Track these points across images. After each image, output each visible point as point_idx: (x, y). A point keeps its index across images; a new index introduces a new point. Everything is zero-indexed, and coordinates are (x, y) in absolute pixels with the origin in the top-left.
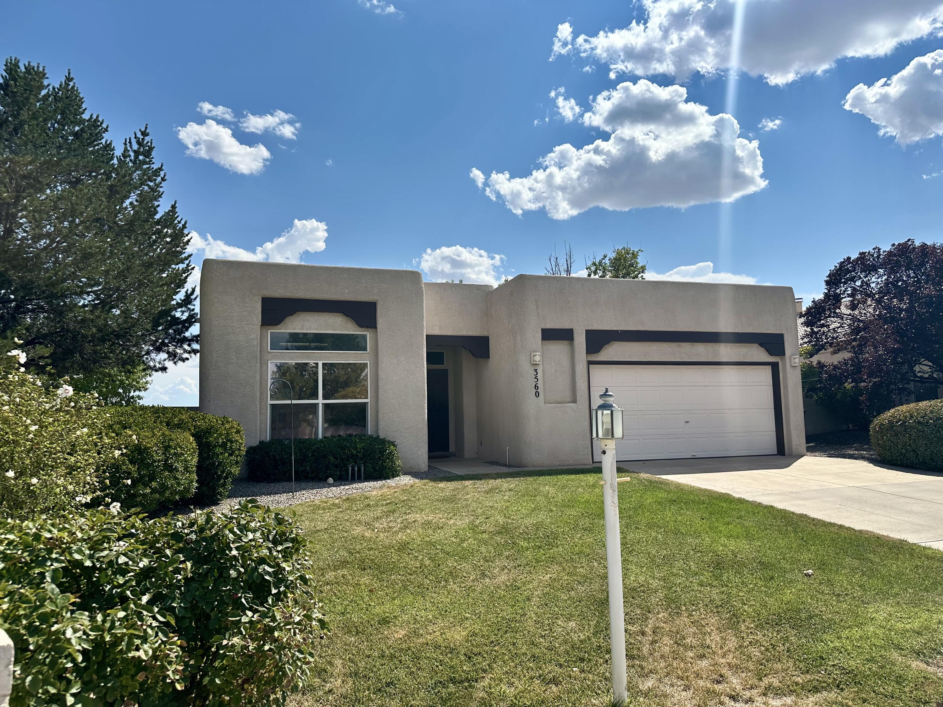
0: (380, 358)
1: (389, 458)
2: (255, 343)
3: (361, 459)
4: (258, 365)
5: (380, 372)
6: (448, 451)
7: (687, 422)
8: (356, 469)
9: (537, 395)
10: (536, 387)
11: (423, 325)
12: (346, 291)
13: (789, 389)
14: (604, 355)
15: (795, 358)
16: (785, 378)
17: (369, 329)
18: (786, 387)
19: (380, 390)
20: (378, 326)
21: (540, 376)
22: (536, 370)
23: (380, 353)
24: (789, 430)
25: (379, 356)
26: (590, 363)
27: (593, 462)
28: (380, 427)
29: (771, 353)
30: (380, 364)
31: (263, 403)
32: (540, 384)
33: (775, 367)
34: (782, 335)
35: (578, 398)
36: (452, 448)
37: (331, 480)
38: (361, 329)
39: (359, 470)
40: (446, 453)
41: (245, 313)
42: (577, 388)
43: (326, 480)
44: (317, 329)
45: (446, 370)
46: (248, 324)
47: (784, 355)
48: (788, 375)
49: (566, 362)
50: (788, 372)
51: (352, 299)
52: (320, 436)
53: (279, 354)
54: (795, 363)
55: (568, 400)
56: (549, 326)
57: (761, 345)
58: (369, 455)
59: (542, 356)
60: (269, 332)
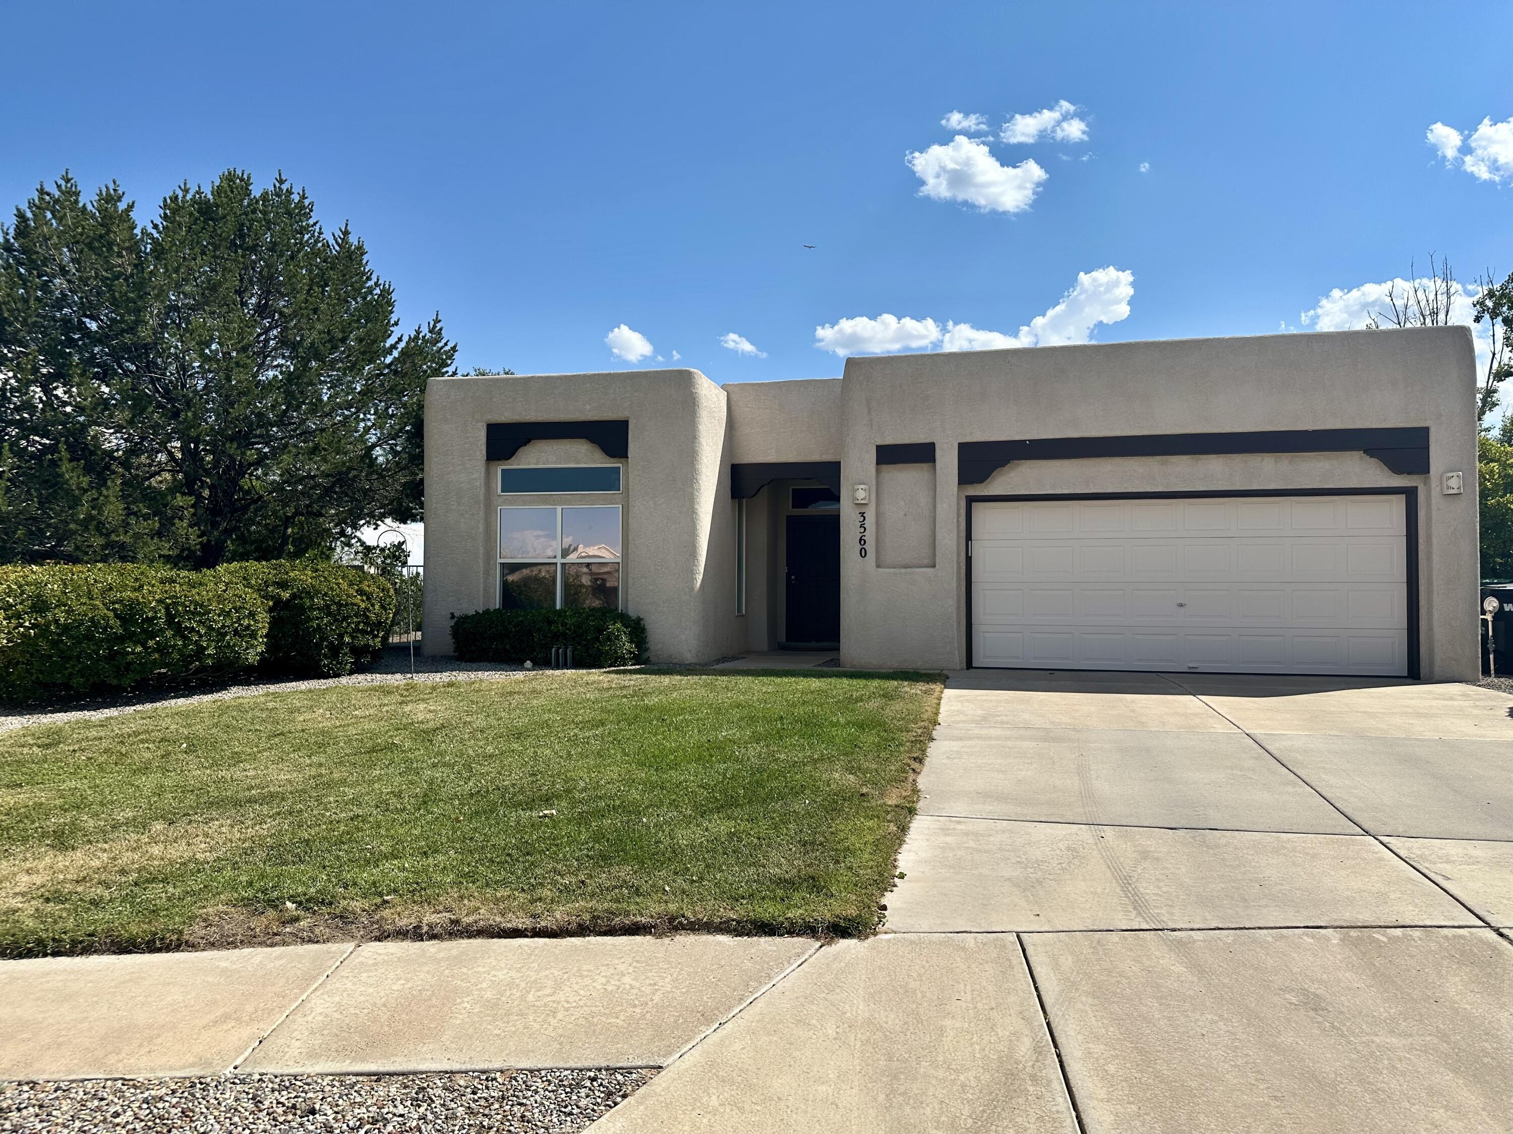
0: (633, 501)
3: (570, 639)
4: (482, 513)
5: (630, 521)
7: (1181, 605)
8: (562, 651)
9: (863, 553)
10: (862, 541)
12: (588, 407)
13: (1435, 542)
15: (1449, 479)
16: (1429, 520)
17: (621, 460)
18: (1429, 539)
19: (630, 546)
20: (630, 453)
21: (870, 522)
22: (862, 514)
23: (634, 493)
25: (633, 497)
26: (971, 500)
27: (969, 667)
28: (630, 598)
29: (1396, 468)
30: (630, 508)
31: (491, 562)
32: (870, 536)
33: (1412, 499)
35: (938, 559)
37: (528, 664)
38: (612, 460)
42: (937, 543)
43: (523, 661)
46: (470, 460)
47: (1427, 471)
48: (1435, 513)
49: (923, 499)
50: (1434, 507)
51: (595, 418)
52: (558, 607)
53: (510, 498)
54: (1449, 488)
56: (890, 439)
57: (1371, 453)
59: (877, 490)
60: (499, 469)
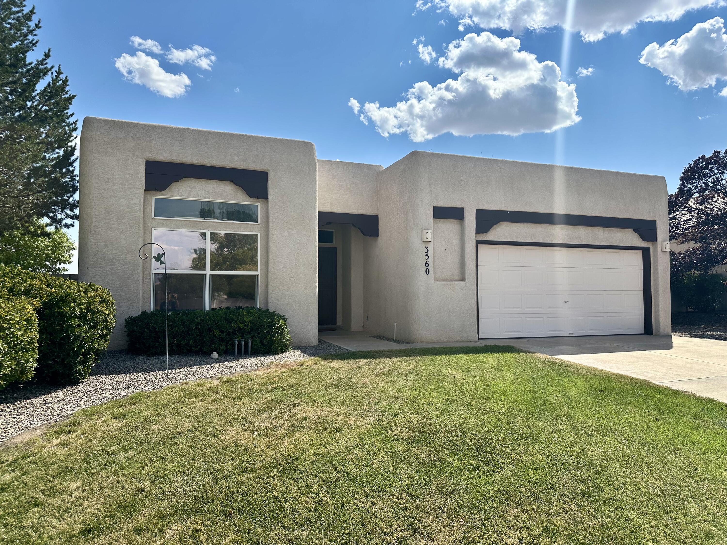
0: (270, 230)
1: (277, 332)
2: (138, 208)
3: (249, 333)
4: (141, 232)
5: (270, 244)
6: (335, 324)
7: (566, 302)
8: (243, 343)
9: (427, 272)
10: (427, 264)
11: (315, 198)
12: (236, 158)
13: (660, 272)
14: (491, 236)
15: (666, 244)
16: (656, 262)
17: (260, 200)
18: (656, 270)
19: (270, 263)
20: (270, 197)
21: (430, 253)
22: (427, 248)
23: (270, 224)
24: (657, 311)
25: (270, 227)
26: (479, 242)
27: (479, 339)
28: (270, 300)
29: (644, 238)
30: (270, 235)
31: (146, 272)
32: (430, 262)
33: (646, 253)
34: (655, 222)
35: (467, 276)
36: (339, 321)
37: (215, 355)
38: (251, 199)
39: (246, 344)
40: (333, 326)
41: (128, 176)
42: (466, 267)
43: (210, 354)
44: (204, 197)
45: (335, 249)
46: (130, 188)
47: (656, 241)
48: (659, 259)
49: (455, 240)
50: (659, 257)
51: (242, 167)
52: (207, 308)
53: (164, 222)
54: (666, 248)
55: (457, 278)
56: (441, 204)
57: (636, 230)
58: (258, 329)
59: (433, 234)
60: (154, 197)
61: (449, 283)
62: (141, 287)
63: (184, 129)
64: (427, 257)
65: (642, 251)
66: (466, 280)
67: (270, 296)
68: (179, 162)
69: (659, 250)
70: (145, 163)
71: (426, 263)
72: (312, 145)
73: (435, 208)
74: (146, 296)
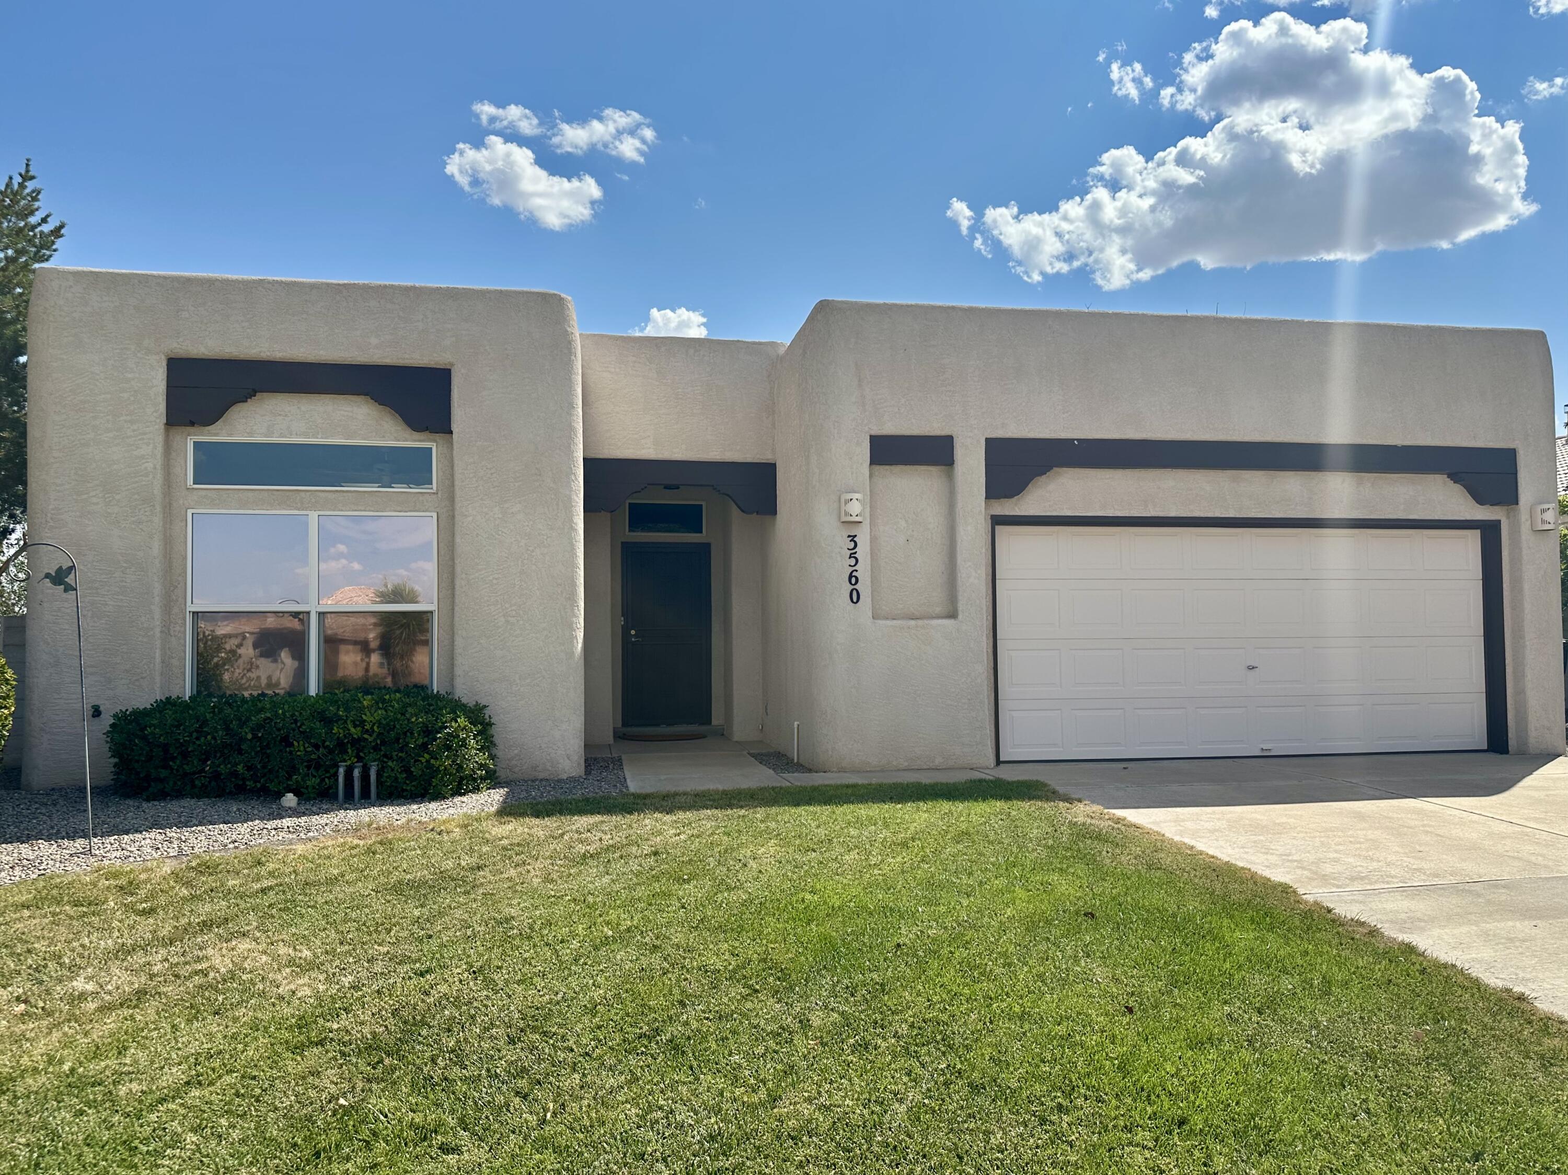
0: (458, 505)
2: (150, 466)
4: (157, 520)
5: (458, 540)
6: (709, 722)
7: (1252, 668)
9: (855, 597)
10: (853, 578)
11: (571, 429)
12: (374, 341)
13: (1526, 586)
14: (1032, 502)
15: (1543, 511)
16: (1516, 561)
17: (437, 436)
18: (1517, 582)
19: (458, 583)
20: (455, 427)
21: (861, 552)
22: (853, 538)
23: (458, 493)
24: (1521, 692)
25: (457, 499)
26: (998, 521)
27: (998, 762)
28: (458, 671)
29: (1480, 499)
30: (458, 518)
31: (176, 610)
32: (863, 571)
34: (1511, 455)
35: (961, 606)
36: (717, 719)
37: (290, 799)
38: (416, 435)
39: (365, 777)
40: (704, 728)
41: (126, 395)
42: (959, 583)
44: (306, 435)
45: (708, 545)
47: (1516, 502)
48: (1525, 552)
49: (934, 519)
50: (1524, 545)
51: (388, 361)
52: (313, 691)
53: (214, 495)
54: (1543, 522)
55: (938, 610)
56: (890, 427)
57: (1455, 477)
58: (397, 740)
59: (873, 502)
60: (190, 440)
61: (913, 623)
62: (158, 643)
63: (254, 281)
64: (853, 561)
65: (1479, 531)
66: (960, 617)
67: (459, 660)
68: (242, 357)
69: (1525, 527)
70: (164, 364)
71: (851, 576)
72: (561, 299)
73: (872, 438)
74: (175, 662)
